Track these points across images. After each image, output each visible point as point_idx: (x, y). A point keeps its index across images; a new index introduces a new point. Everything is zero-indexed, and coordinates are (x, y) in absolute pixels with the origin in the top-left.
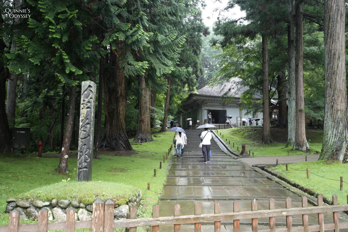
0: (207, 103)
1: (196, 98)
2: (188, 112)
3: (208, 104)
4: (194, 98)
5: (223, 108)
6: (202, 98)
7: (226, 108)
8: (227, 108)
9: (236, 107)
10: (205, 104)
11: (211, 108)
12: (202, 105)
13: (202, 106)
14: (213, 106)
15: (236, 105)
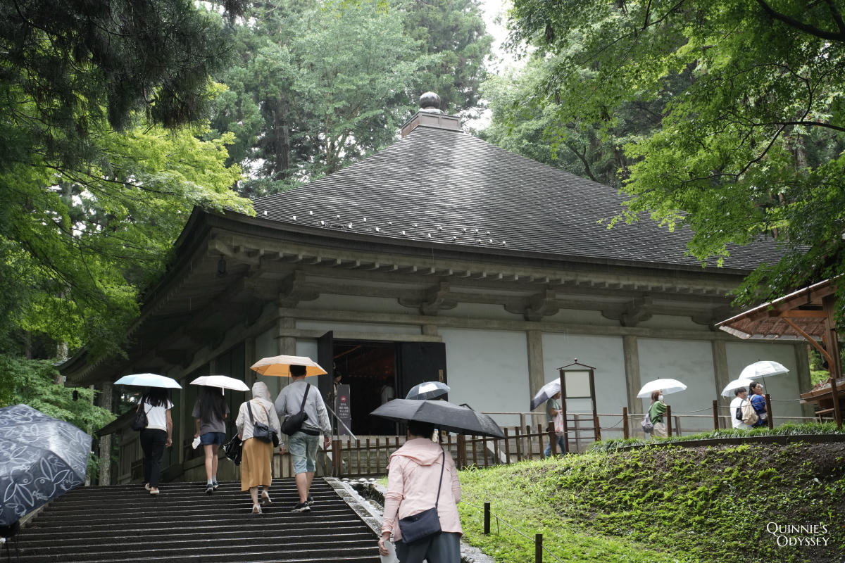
0: (314, 296)
1: (236, 250)
2: (221, 350)
3: (324, 299)
4: (220, 247)
5: (422, 326)
6: (285, 251)
7: (441, 331)
8: (446, 326)
9: (504, 325)
10: (302, 303)
11: (343, 331)
12: (279, 305)
13: (283, 312)
14: (356, 316)
15: (506, 314)
